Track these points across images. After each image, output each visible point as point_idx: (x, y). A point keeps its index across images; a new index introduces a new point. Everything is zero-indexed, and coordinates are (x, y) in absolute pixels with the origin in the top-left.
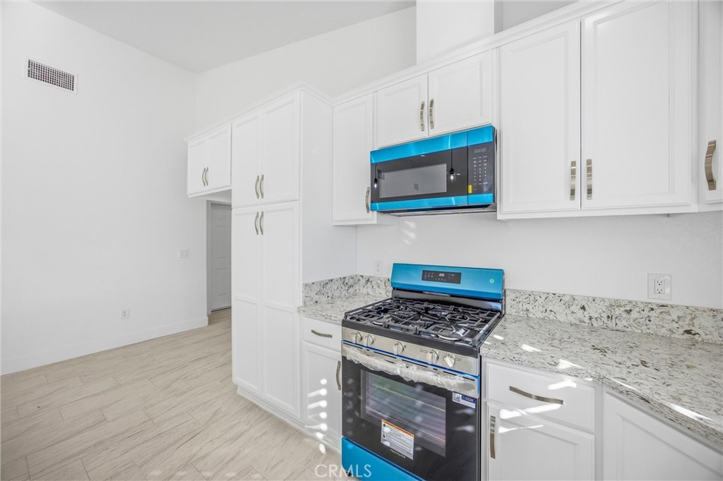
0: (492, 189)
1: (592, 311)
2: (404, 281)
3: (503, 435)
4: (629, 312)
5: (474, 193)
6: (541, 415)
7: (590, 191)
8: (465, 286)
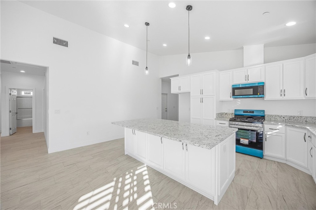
0: (263, 94)
1: (286, 118)
2: (238, 113)
3: (268, 137)
4: (294, 118)
5: (259, 95)
6: (276, 133)
7: (285, 95)
8: (255, 114)
